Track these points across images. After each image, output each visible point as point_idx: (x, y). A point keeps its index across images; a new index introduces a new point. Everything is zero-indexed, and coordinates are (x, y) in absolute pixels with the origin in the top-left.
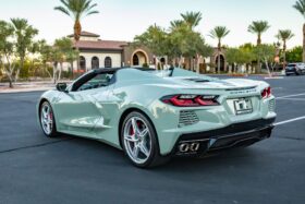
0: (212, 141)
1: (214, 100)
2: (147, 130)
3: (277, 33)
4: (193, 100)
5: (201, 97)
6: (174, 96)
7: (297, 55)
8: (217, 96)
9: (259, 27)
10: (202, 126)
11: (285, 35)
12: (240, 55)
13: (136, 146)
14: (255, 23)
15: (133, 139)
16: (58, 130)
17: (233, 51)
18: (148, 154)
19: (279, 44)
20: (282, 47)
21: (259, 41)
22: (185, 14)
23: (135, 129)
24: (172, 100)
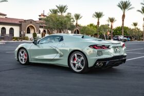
0: (107, 62)
1: (108, 47)
2: (82, 58)
3: (108, 19)
4: (100, 47)
5: (104, 46)
6: (95, 45)
7: (118, 32)
8: (109, 46)
9: (99, 15)
10: (104, 56)
11: (112, 20)
12: (89, 30)
13: (76, 65)
14: (96, 13)
15: (75, 62)
16: (30, 61)
17: (85, 28)
18: (83, 68)
19: (108, 25)
20: (110, 27)
21: (98, 23)
22: (58, 6)
23: (76, 58)
24: (94, 46)
